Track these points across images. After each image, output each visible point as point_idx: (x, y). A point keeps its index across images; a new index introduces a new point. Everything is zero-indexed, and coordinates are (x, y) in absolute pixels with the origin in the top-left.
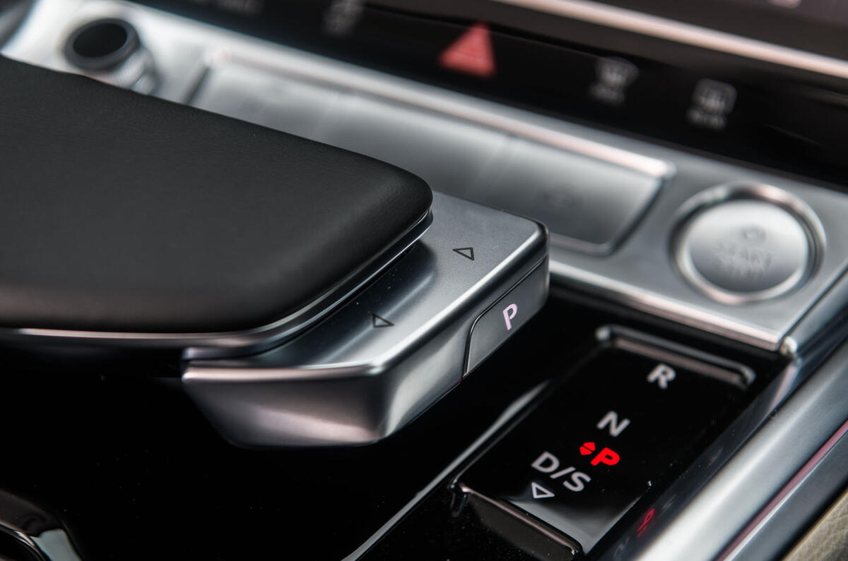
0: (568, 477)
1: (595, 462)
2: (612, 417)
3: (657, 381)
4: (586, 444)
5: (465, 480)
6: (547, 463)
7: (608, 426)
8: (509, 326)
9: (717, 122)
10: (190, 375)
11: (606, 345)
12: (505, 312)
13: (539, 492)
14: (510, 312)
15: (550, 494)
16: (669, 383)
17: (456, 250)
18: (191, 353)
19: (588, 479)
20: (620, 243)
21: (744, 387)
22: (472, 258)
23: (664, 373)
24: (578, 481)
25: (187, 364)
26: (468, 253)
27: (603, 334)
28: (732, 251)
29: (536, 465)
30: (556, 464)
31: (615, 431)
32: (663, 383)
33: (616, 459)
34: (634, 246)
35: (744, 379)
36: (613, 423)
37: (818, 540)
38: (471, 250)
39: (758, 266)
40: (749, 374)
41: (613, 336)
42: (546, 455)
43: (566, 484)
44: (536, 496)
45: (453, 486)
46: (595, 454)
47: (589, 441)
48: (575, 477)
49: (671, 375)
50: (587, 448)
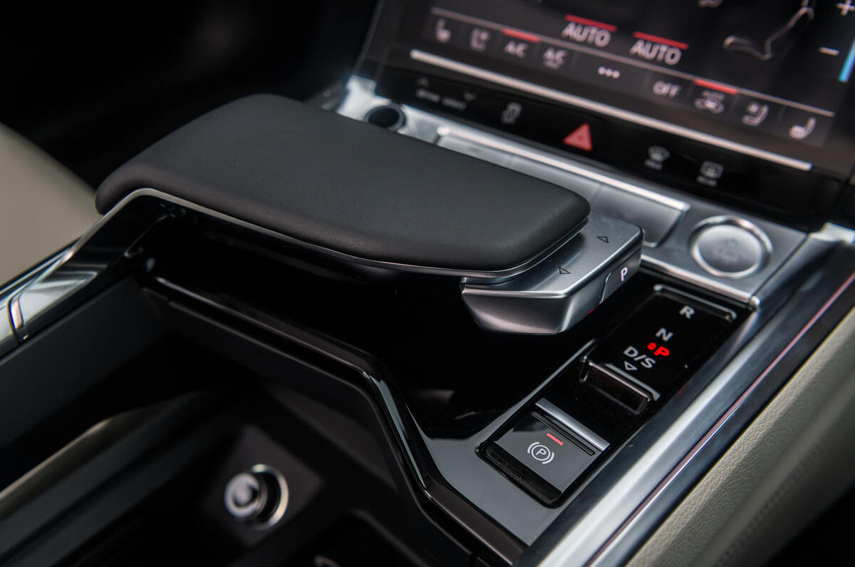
0: (643, 360)
1: (657, 353)
2: (663, 331)
3: (685, 314)
4: (651, 344)
5: (591, 358)
6: (632, 352)
7: (662, 335)
8: (622, 279)
9: (712, 183)
10: (465, 291)
11: (658, 294)
12: (622, 271)
13: (629, 367)
14: (624, 271)
15: (634, 368)
16: (692, 316)
17: (599, 238)
18: (465, 280)
19: (654, 362)
20: (661, 243)
21: (730, 321)
22: (607, 242)
23: (688, 311)
24: (649, 363)
25: (464, 286)
26: (605, 239)
27: (658, 288)
28: (721, 251)
29: (626, 352)
30: (636, 353)
31: (666, 338)
32: (688, 315)
33: (667, 353)
34: (670, 244)
35: (731, 317)
36: (664, 334)
37: (781, 400)
38: (606, 238)
39: (735, 259)
40: (734, 315)
41: (663, 290)
42: (630, 348)
43: (643, 363)
44: (627, 368)
45: (584, 361)
46: (656, 349)
47: (653, 342)
48: (647, 360)
49: (692, 312)
50: (652, 346)
